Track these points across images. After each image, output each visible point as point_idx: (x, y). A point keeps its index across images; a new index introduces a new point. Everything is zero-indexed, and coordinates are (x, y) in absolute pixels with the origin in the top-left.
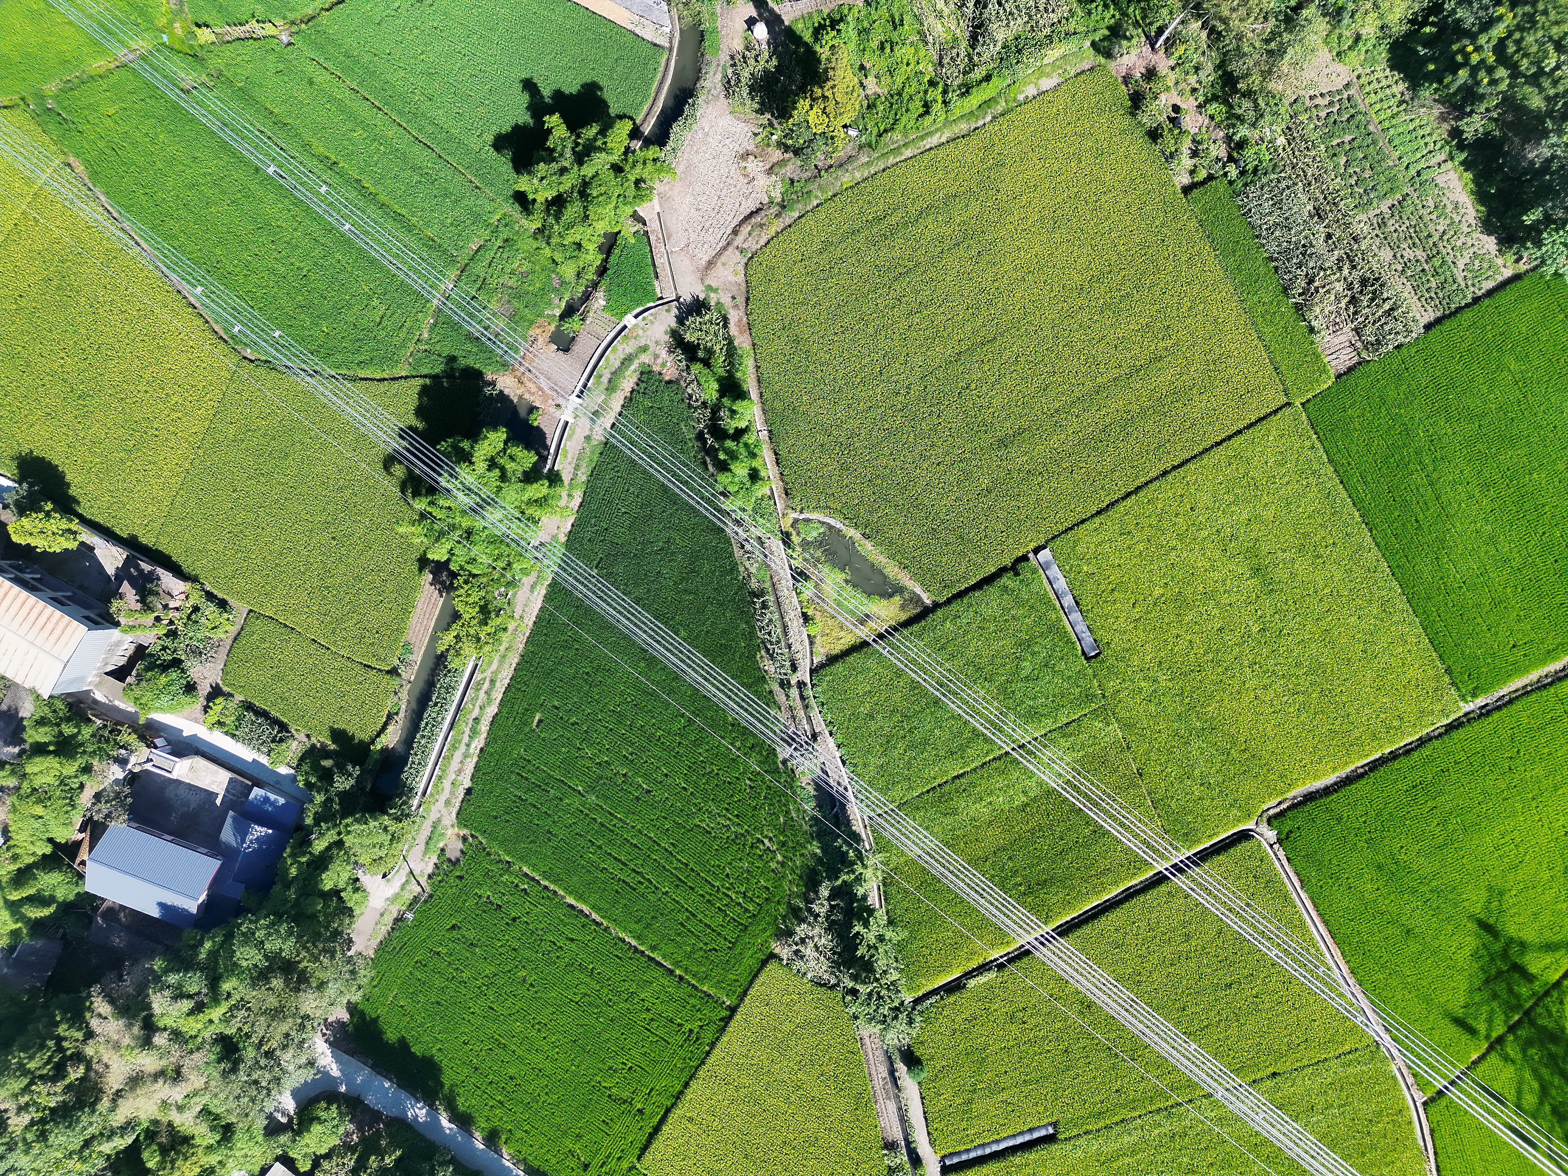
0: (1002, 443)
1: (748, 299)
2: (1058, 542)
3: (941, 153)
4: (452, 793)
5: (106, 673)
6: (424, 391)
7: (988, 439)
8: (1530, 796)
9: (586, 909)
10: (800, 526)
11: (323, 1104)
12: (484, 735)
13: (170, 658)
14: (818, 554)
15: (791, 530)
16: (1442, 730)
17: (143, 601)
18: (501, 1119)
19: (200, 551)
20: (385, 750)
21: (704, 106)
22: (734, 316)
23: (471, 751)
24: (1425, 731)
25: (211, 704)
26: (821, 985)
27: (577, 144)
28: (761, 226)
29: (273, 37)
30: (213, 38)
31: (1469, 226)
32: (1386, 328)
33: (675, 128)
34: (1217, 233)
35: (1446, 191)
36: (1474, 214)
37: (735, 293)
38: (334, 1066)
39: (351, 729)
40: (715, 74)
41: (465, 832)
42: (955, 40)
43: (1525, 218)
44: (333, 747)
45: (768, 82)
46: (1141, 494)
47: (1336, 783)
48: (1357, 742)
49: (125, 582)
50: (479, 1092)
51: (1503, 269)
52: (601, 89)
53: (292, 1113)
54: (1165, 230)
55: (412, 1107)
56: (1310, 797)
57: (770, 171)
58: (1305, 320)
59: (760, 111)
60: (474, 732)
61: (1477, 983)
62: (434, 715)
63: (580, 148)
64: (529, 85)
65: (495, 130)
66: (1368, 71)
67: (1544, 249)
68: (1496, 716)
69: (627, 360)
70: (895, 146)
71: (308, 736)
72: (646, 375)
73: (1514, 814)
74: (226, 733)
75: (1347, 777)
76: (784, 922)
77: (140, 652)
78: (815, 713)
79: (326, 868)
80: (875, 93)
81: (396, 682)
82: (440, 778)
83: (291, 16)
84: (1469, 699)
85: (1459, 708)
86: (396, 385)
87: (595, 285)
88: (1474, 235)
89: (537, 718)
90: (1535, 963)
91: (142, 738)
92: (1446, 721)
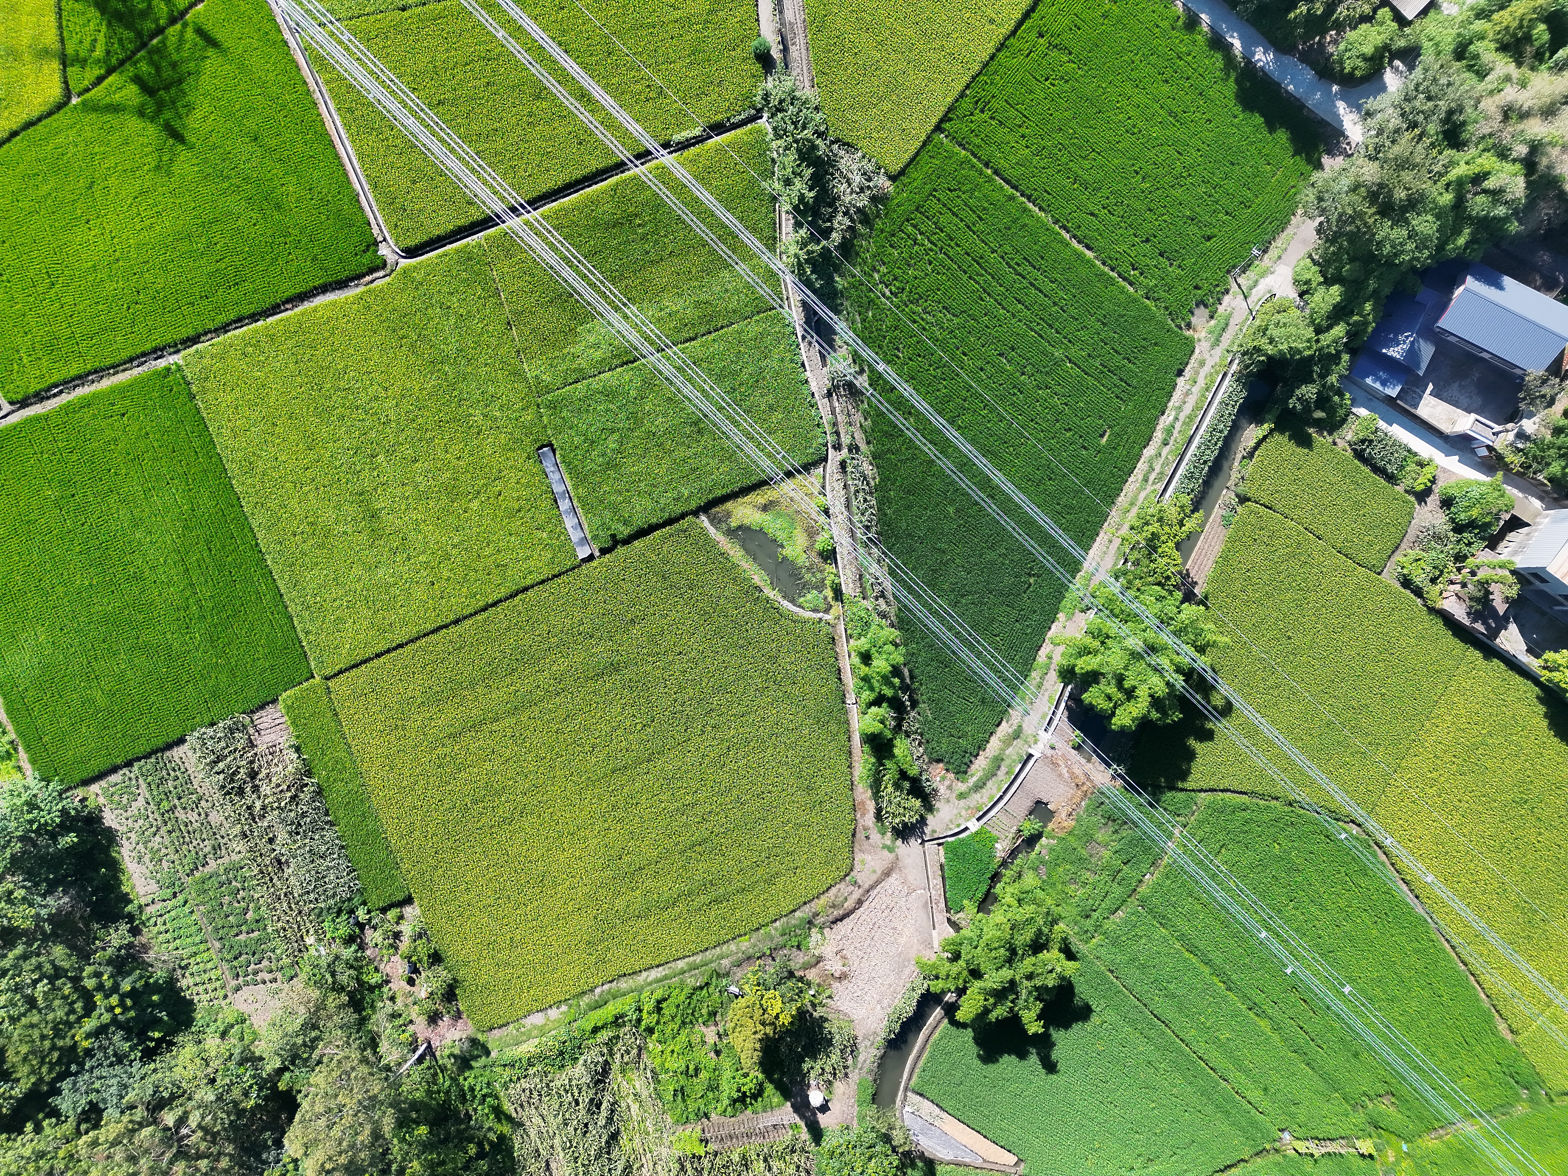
0: (615, 668)
1: (854, 835)
2: (569, 564)
3: (649, 961)
4: (1197, 373)
5: (1528, 525)
6: (1184, 775)
7: (628, 674)
8: (121, 263)
9: (1074, 243)
10: (823, 606)
11: (1358, 73)
12: (1158, 428)
13: (1465, 535)
14: (808, 576)
15: (832, 603)
16: (203, 338)
17: (1488, 593)
18: (1181, 41)
19: (1423, 637)
20: (1260, 422)
21: (878, 1030)
22: (868, 819)
23: (1173, 413)
24: (221, 338)
25: (1429, 484)
26: (848, 144)
27: (1012, 1002)
28: (834, 906)
29: (1298, 1139)
30: (1358, 1143)
31: (128, 839)
32: (223, 744)
33: (910, 1010)
34: (383, 855)
35: (149, 875)
36: (123, 850)
37: (866, 843)
38: (1341, 111)
39: (1292, 445)
40: (865, 1061)
41: (1189, 333)
42: (623, 1071)
43: (75, 840)
44: (1311, 430)
45: (813, 1047)
46: (481, 604)
47: (315, 296)
48: (289, 334)
49: (1501, 614)
50: (1201, 71)
51: (99, 792)
52: (979, 1056)
53: (1388, 69)
54: (433, 862)
55: (1268, 63)
56: (341, 284)
57: (819, 960)
58: (304, 760)
59: (824, 1019)
60: (1169, 431)
61: (191, 80)
62: (1208, 452)
63: (1010, 998)
64: (1050, 1067)
65: (1089, 1026)
66: (215, 1002)
67: (60, 807)
68: (148, 347)
69: (979, 786)
70: (693, 972)
71: (1335, 444)
72: (961, 771)
73: (139, 246)
74: (1416, 454)
75: (302, 301)
76: (878, 211)
77: (1493, 543)
78: (827, 417)
79: (1335, 306)
80: (707, 1027)
81: (1241, 489)
82: (1207, 389)
83: (1278, 1158)
84: (173, 367)
85: (185, 358)
86: (1212, 784)
87: (1004, 864)
88: (125, 829)
89: (1105, 439)
90: (131, 94)
91: (1500, 457)
92: (199, 346)
